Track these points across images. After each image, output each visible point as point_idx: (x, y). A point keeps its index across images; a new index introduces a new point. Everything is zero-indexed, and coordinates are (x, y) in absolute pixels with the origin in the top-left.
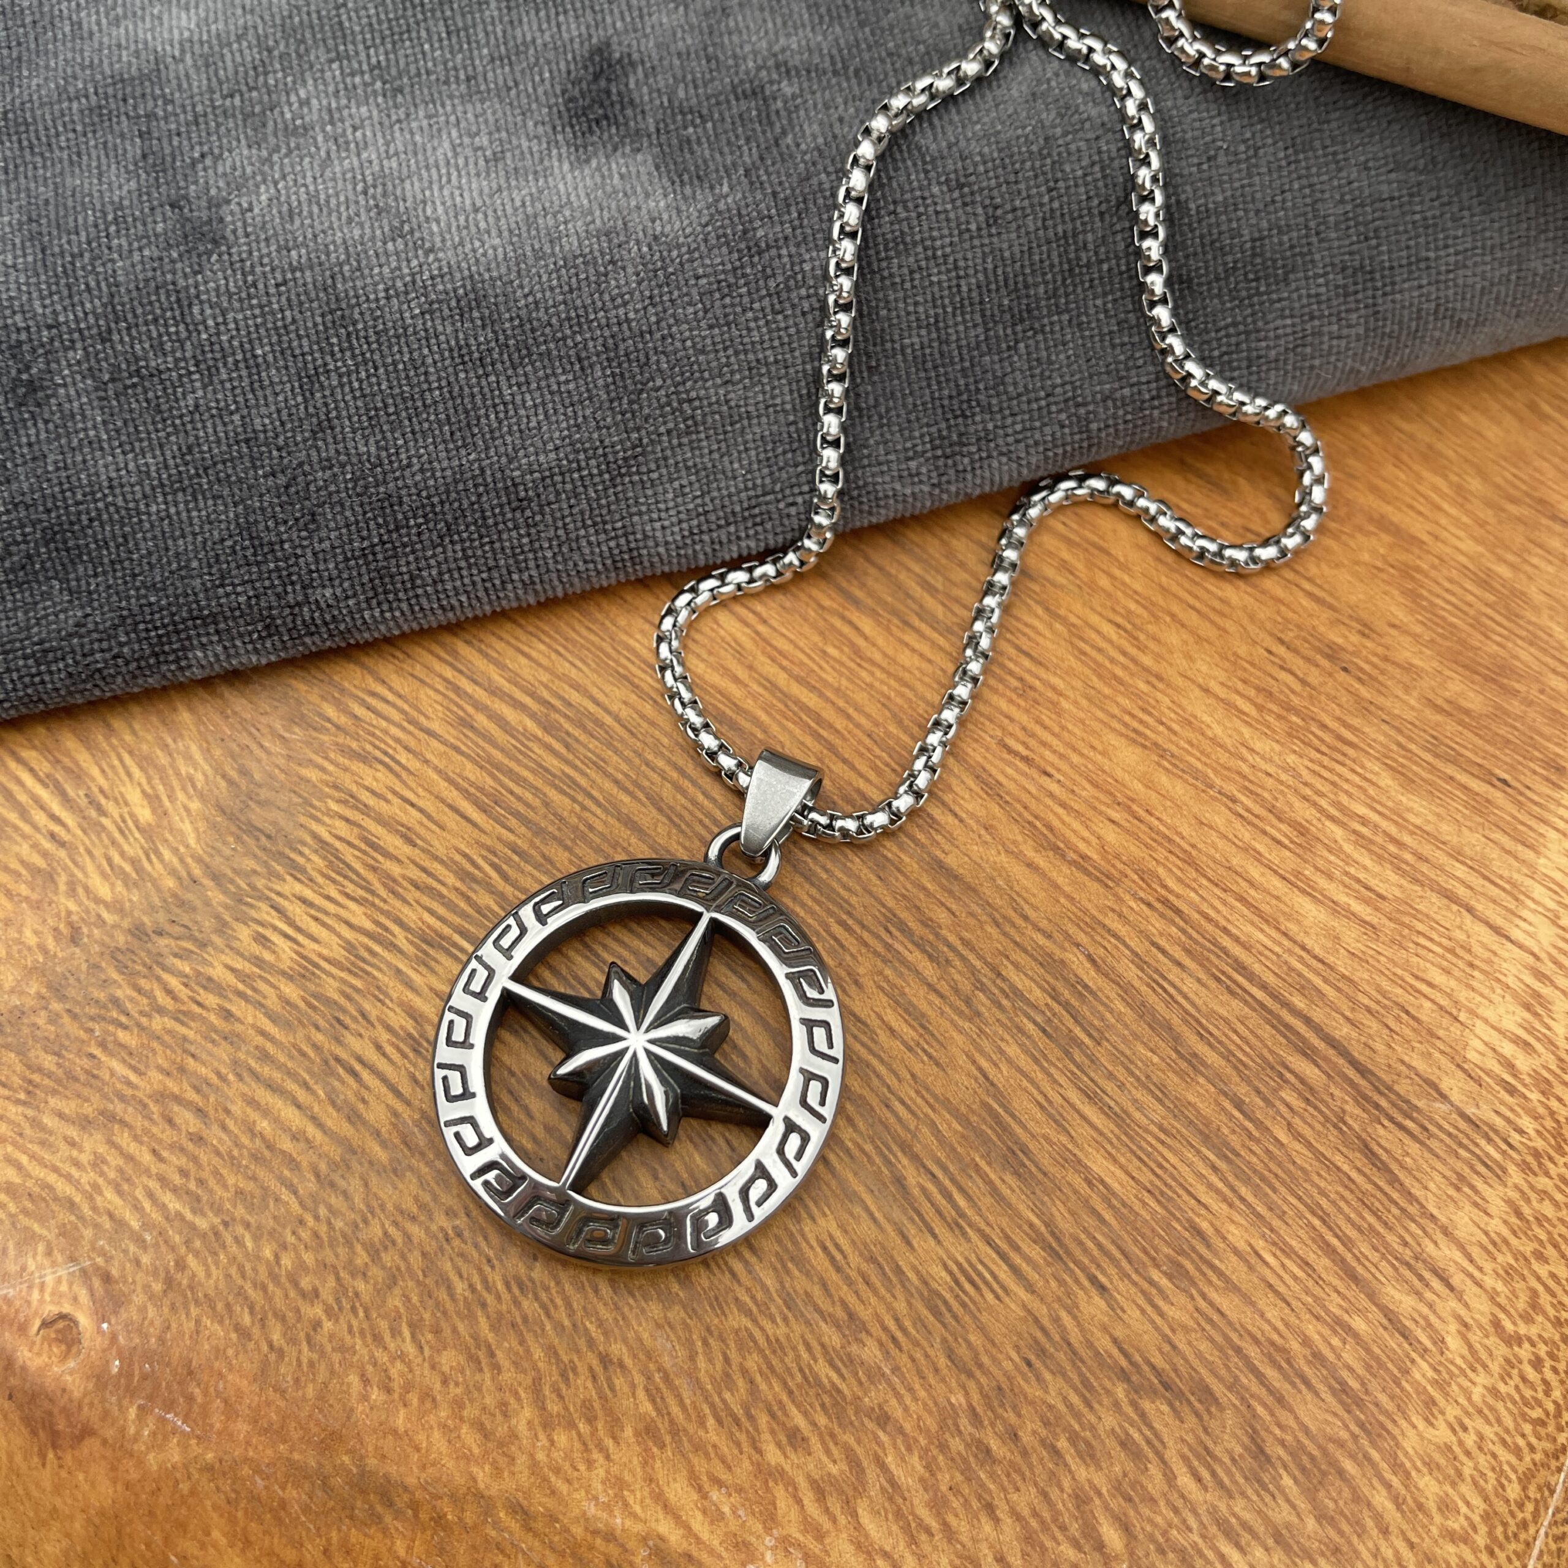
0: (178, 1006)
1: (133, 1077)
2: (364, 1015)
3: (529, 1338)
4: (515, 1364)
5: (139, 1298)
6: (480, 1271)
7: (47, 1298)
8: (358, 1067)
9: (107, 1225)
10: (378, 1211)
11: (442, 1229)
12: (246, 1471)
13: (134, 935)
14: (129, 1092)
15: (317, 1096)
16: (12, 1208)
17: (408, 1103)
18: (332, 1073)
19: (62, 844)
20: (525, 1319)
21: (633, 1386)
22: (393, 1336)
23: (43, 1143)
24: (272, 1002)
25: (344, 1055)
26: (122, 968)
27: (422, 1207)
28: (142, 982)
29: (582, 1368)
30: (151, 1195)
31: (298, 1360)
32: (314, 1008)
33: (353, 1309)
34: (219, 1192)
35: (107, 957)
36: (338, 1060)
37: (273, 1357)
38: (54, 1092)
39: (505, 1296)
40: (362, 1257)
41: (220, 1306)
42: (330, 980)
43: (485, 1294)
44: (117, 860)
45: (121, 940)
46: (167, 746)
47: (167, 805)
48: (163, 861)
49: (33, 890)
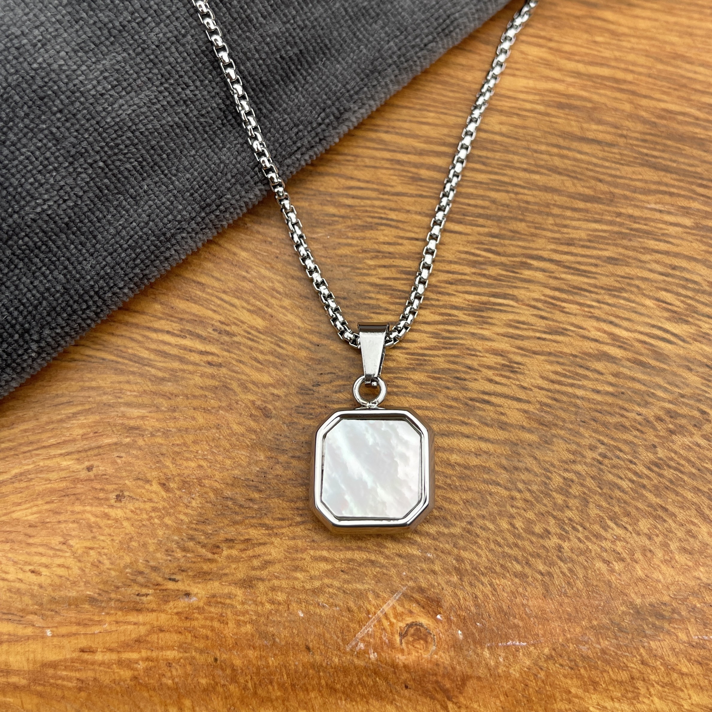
2: (470, 368)
3: (680, 490)
4: (682, 507)
6: (629, 469)
8: (486, 397)
9: (401, 562)
10: (552, 469)
11: (594, 459)
12: (572, 647)
13: (302, 394)
15: (475, 426)
16: (337, 584)
17: (529, 402)
18: (474, 408)
20: (671, 481)
22: (606, 530)
24: (412, 388)
25: (474, 395)
27: (574, 453)
31: (562, 572)
32: (439, 379)
33: (574, 528)
34: (455, 508)
35: (295, 415)
36: (471, 399)
37: (547, 579)
39: (652, 475)
40: (560, 499)
41: (498, 569)
42: (437, 359)
43: (640, 480)
44: (260, 357)
45: (297, 401)
46: (244, 277)
47: (269, 310)
48: (289, 344)
49: (220, 400)
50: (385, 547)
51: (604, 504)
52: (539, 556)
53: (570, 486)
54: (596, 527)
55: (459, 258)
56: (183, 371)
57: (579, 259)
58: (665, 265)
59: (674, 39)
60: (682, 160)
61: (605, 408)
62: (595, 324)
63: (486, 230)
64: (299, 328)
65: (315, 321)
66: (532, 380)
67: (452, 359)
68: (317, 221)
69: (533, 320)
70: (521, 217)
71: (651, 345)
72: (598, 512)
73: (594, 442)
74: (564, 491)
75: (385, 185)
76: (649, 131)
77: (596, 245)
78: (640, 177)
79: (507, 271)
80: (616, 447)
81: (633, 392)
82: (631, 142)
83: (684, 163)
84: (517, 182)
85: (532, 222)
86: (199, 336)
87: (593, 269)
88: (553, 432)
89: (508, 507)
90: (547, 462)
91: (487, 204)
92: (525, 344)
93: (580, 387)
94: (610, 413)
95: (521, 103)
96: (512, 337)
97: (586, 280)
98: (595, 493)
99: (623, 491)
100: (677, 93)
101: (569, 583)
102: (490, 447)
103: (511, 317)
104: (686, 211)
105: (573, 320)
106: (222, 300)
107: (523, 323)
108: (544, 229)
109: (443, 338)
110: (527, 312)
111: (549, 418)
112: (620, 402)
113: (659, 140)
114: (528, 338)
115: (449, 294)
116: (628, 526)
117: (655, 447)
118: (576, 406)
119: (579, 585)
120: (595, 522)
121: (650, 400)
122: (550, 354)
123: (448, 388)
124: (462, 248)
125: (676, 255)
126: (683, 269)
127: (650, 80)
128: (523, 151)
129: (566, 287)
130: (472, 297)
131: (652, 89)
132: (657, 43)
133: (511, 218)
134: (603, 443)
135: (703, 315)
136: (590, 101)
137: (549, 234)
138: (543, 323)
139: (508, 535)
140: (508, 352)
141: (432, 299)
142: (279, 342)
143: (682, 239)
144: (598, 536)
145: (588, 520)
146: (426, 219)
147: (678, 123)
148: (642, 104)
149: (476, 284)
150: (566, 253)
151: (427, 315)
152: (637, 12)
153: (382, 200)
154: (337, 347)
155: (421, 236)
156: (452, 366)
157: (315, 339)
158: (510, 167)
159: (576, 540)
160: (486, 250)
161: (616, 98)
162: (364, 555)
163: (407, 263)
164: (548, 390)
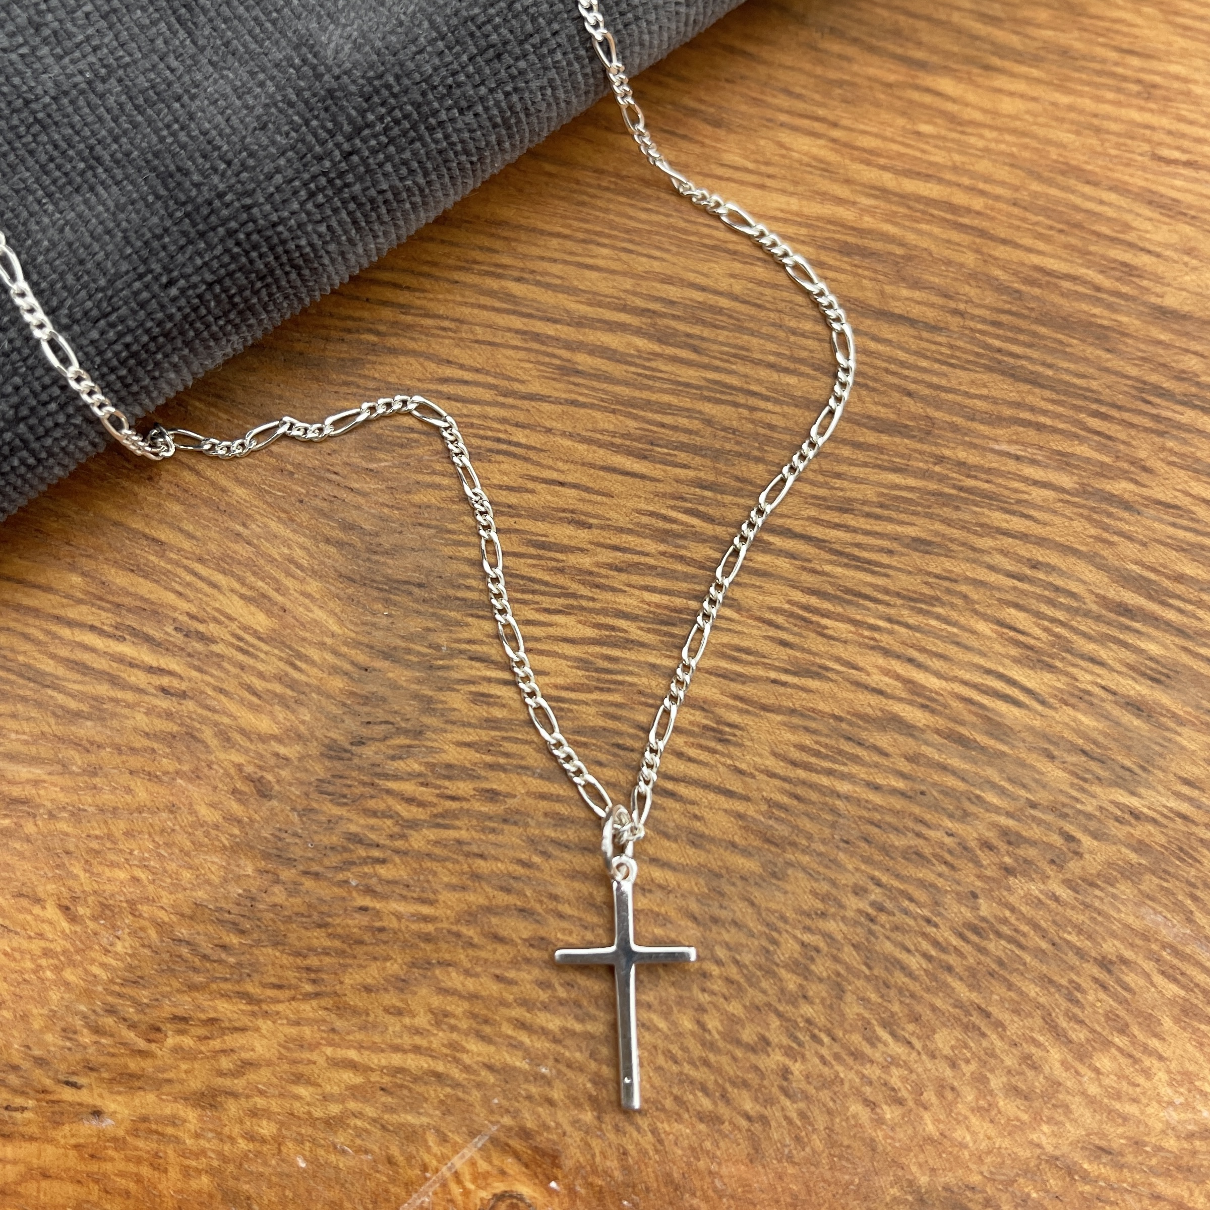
0: (429, 810)
1: (426, 910)
3: (1015, 979)
4: (1016, 1012)
5: (575, 1138)
6: (924, 935)
7: (470, 1186)
9: (491, 1079)
10: (780, 924)
11: (860, 911)
13: (330, 758)
14: (430, 928)
16: (370, 1111)
17: (747, 799)
19: (183, 695)
20: (1001, 963)
21: (1147, 976)
22: (873, 1045)
23: (363, 1028)
24: (534, 759)
26: (339, 799)
27: (824, 898)
28: (372, 804)
29: (1085, 983)
30: (522, 1025)
31: (786, 1118)
32: (585, 744)
33: (814, 1037)
34: (596, 987)
35: (315, 796)
37: (757, 1127)
38: (345, 966)
39: (966, 948)
40: (792, 982)
41: (669, 1103)
42: (583, 708)
43: (944, 957)
44: (258, 684)
45: (319, 770)
46: (238, 535)
47: (280, 599)
48: (313, 663)
49: (179, 760)
50: (464, 1050)
51: (874, 997)
52: (745, 1084)
53: (812, 959)
54: (856, 1039)
55: (639, 524)
56: (116, 701)
57: (860, 538)
58: (1020, 559)
59: (1067, 137)
60: (1066, 365)
61: (889, 818)
62: (881, 661)
63: (691, 474)
64: (332, 635)
65: (364, 624)
66: (757, 759)
67: (610, 710)
68: (379, 438)
69: (766, 647)
70: (756, 453)
71: (982, 706)
72: (861, 1010)
73: (863, 881)
74: (801, 969)
75: (510, 379)
76: (1007, 307)
77: (893, 514)
78: (985, 392)
80: (903, 893)
81: (941, 792)
82: (972, 324)
83: (1067, 371)
84: (755, 388)
86: (148, 639)
87: (885, 559)
88: (789, 856)
89: (696, 990)
90: (773, 912)
91: (696, 425)
92: (748, 690)
93: (843, 777)
94: (896, 829)
96: (724, 676)
97: (869, 578)
98: (858, 975)
99: (911, 975)
100: (1063, 238)
101: (797, 1139)
102: (669, 877)
103: (727, 638)
104: (1064, 461)
105: (840, 650)
106: (195, 574)
107: (748, 651)
109: (597, 670)
110: (755, 632)
111: (782, 830)
112: (917, 810)
113: (1023, 324)
114: (755, 679)
115: (613, 590)
116: (914, 1040)
117: (975, 896)
118: (833, 811)
119: (817, 1143)
120: (854, 1029)
121: (972, 809)
122: (792, 712)
123: (600, 765)
124: (643, 506)
125: (1041, 542)
126: (1051, 569)
127: (1016, 211)
128: (771, 330)
129: (830, 590)
130: (655, 598)
131: (1018, 228)
132: (1034, 144)
133: (739, 455)
134: (879, 884)
135: (1082, 657)
136: (902, 244)
138: (784, 653)
139: (691, 1043)
140: (716, 704)
141: (581, 597)
142: (295, 658)
143: (1054, 512)
144: (857, 1055)
145: (841, 1024)
146: (582, 447)
147: (1062, 295)
148: (996, 253)
149: (664, 574)
150: (837, 526)
151: (570, 626)
152: (1001, 82)
153: (503, 405)
154: (400, 675)
155: (569, 479)
156: (610, 724)
157: (362, 658)
158: (743, 358)
159: (817, 1061)
160: (687, 512)
161: (949, 241)
162: (425, 1063)
163: (541, 527)
164: (784, 779)
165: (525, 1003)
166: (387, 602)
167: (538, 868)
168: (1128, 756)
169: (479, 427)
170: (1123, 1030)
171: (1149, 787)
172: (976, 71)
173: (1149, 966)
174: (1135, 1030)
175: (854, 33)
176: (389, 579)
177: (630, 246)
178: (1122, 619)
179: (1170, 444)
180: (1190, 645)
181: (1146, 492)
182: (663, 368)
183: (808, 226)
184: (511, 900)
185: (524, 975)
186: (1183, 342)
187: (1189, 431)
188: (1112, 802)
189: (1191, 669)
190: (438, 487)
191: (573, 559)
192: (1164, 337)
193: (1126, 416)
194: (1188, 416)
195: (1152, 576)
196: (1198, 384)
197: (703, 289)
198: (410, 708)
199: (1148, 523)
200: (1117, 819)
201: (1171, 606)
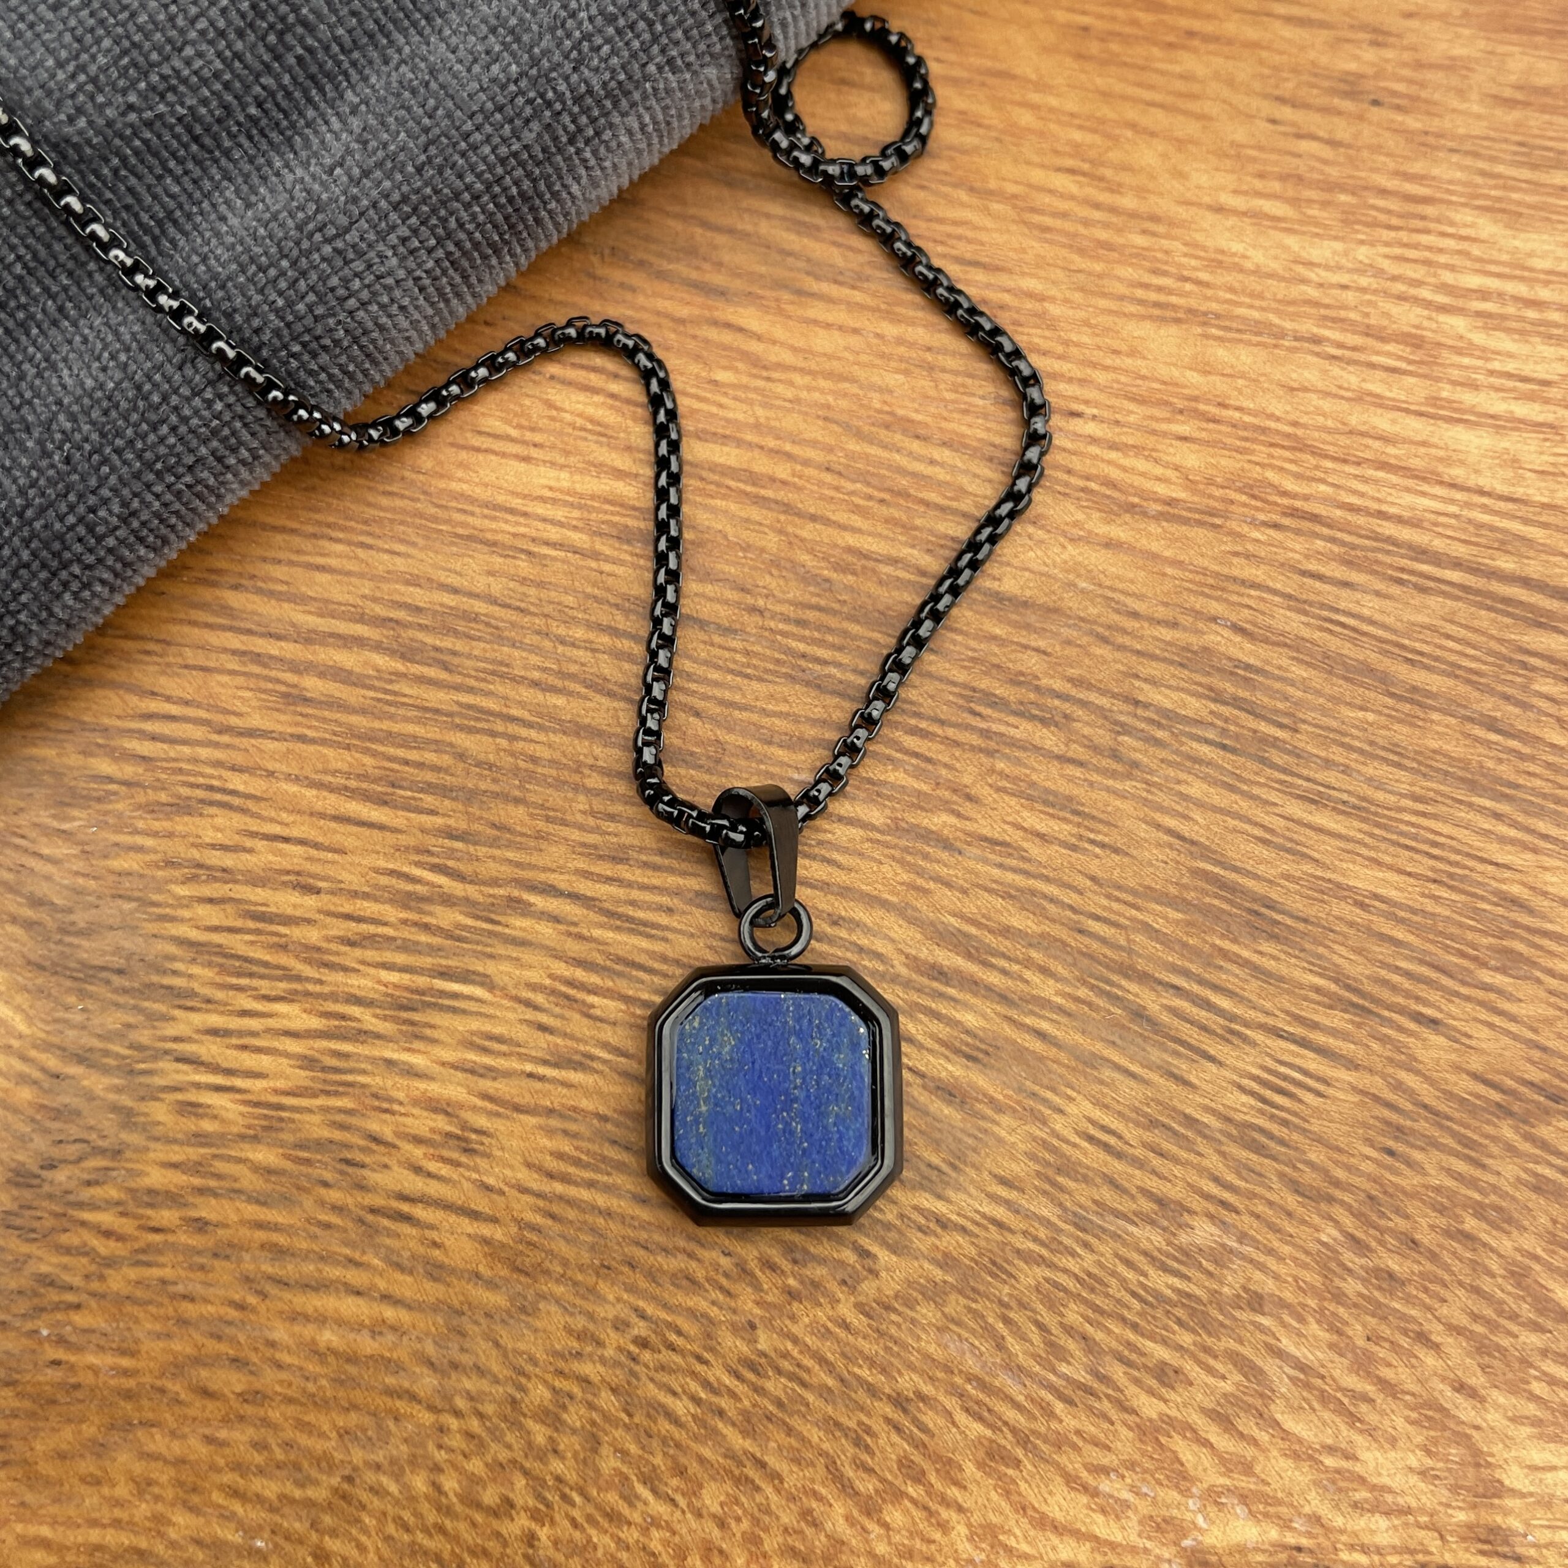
50: (170, 1523)
51: (633, 1448)
52: (486, 1554)
53: (564, 1407)
54: (612, 1498)
55: (376, 886)
57: (635, 894)
59: (893, 379)
63: (439, 821)
64: (21, 1036)
65: (56, 1021)
66: (507, 1171)
67: (340, 1118)
68: (73, 792)
69: (521, 1033)
70: (517, 793)
73: (625, 1313)
74: (551, 1418)
75: (226, 712)
76: (814, 600)
78: (784, 708)
79: (477, 917)
80: (669, 1325)
82: (772, 624)
84: (515, 712)
85: (542, 807)
87: (663, 919)
88: (541, 1287)
91: (446, 760)
92: (500, 1087)
93: (607, 1189)
95: (540, 525)
96: (472, 1072)
97: (644, 944)
98: (615, 1423)
99: (676, 1422)
100: (884, 511)
102: (404, 1316)
103: (475, 1025)
105: (607, 1034)
107: (500, 1039)
108: (564, 823)
109: (324, 1069)
110: (510, 1015)
111: (534, 1257)
113: (833, 622)
114: (507, 1074)
115: (346, 969)
117: (753, 1326)
118: (594, 1231)
120: (609, 1486)
122: (550, 1112)
123: (326, 1184)
124: (382, 863)
125: (844, 893)
126: (855, 925)
127: (828, 478)
129: (600, 959)
130: (394, 977)
131: (832, 500)
132: (854, 389)
133: (496, 796)
134: (643, 1316)
137: (576, 835)
138: (543, 1040)
139: (425, 1507)
140: (461, 1106)
141: (308, 979)
143: (861, 855)
144: (614, 1517)
145: (596, 1483)
146: (311, 793)
147: (881, 582)
148: (804, 534)
149: (407, 947)
150: (609, 880)
151: (294, 1016)
152: (817, 311)
153: (217, 745)
154: (98, 1083)
155: (295, 833)
156: (338, 1135)
157: (52, 1062)
158: (502, 676)
159: (566, 1523)
160: (435, 868)
161: (747, 520)
162: (126, 1539)
163: (259, 894)
164: (539, 1195)
165: (238, 1467)
166: (82, 994)
167: (254, 1310)
168: (937, 1150)
169: (189, 773)
170: (919, 1478)
171: (959, 1188)
172: (786, 296)
173: (951, 1403)
174: (933, 1478)
175: (640, 255)
176: (84, 965)
177: (369, 540)
178: (935, 985)
179: (1000, 765)
180: (1014, 1014)
181: (969, 826)
182: (407, 690)
183: (580, 507)
184: (223, 1348)
185: (236, 1435)
186: (1022, 637)
187: (1024, 749)
188: (916, 1208)
189: (1014, 1042)
190: (141, 849)
191: (296, 933)
192: (998, 631)
193: (950, 732)
194: (1024, 730)
195: (973, 930)
196: (1037, 689)
197: (455, 591)
198: (108, 1123)
199: (972, 864)
200: (920, 1229)
201: (992, 966)
